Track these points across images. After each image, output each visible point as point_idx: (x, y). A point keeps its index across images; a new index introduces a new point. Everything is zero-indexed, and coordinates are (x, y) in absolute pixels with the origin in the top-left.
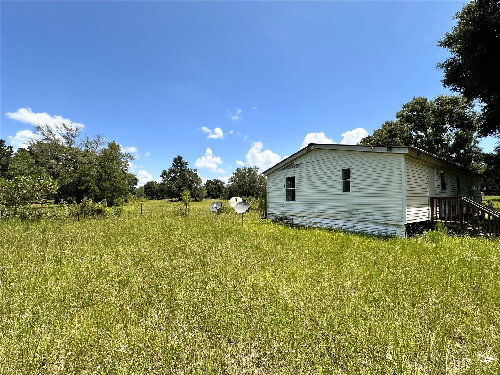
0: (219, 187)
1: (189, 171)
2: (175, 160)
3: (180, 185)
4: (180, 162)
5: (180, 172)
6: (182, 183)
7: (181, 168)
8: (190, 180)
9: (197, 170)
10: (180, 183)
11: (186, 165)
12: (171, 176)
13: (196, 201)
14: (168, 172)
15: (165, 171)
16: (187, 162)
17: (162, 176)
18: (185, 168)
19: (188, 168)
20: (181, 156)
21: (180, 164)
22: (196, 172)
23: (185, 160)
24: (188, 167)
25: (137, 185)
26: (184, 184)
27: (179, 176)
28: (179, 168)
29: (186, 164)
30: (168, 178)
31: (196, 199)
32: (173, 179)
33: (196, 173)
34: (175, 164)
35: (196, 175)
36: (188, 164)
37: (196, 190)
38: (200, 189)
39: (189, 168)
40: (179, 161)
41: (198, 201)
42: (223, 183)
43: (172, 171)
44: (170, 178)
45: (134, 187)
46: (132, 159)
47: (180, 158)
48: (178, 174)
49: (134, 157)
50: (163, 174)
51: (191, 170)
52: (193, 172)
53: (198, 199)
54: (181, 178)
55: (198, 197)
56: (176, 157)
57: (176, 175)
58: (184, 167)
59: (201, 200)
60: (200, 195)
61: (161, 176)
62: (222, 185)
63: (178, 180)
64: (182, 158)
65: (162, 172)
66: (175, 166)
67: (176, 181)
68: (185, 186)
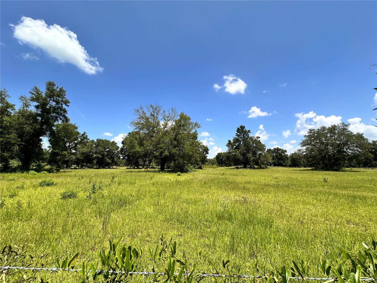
0: (280, 155)
1: (251, 139)
2: (238, 130)
3: (244, 153)
4: (243, 131)
5: (243, 140)
6: (246, 150)
7: (244, 137)
8: (253, 147)
9: (259, 138)
10: (244, 150)
11: (249, 134)
12: (235, 145)
13: (261, 168)
14: (232, 141)
15: (229, 141)
16: (250, 131)
17: (228, 145)
18: (248, 136)
19: (250, 136)
21: (243, 133)
22: (259, 139)
23: (247, 129)
24: (250, 135)
25: (208, 154)
26: (248, 151)
27: (242, 144)
28: (242, 136)
29: (248, 132)
30: (232, 147)
31: (261, 166)
32: (237, 148)
33: (259, 141)
35: (259, 142)
36: (250, 132)
37: (261, 157)
38: (265, 156)
39: (252, 136)
40: (241, 130)
41: (263, 168)
42: (284, 151)
43: (236, 141)
44: (235, 147)
45: (207, 155)
46: (199, 127)
47: (242, 127)
48: (242, 143)
49: (201, 125)
50: (228, 144)
51: (254, 138)
52: (256, 140)
53: (262, 166)
54: (245, 145)
55: (263, 164)
56: (239, 127)
57: (240, 144)
58: (246, 136)
59: (266, 167)
60: (265, 162)
61: (226, 146)
63: (242, 147)
64: (244, 127)
65: (228, 142)
66: (238, 135)
67: (240, 149)
68: (249, 153)
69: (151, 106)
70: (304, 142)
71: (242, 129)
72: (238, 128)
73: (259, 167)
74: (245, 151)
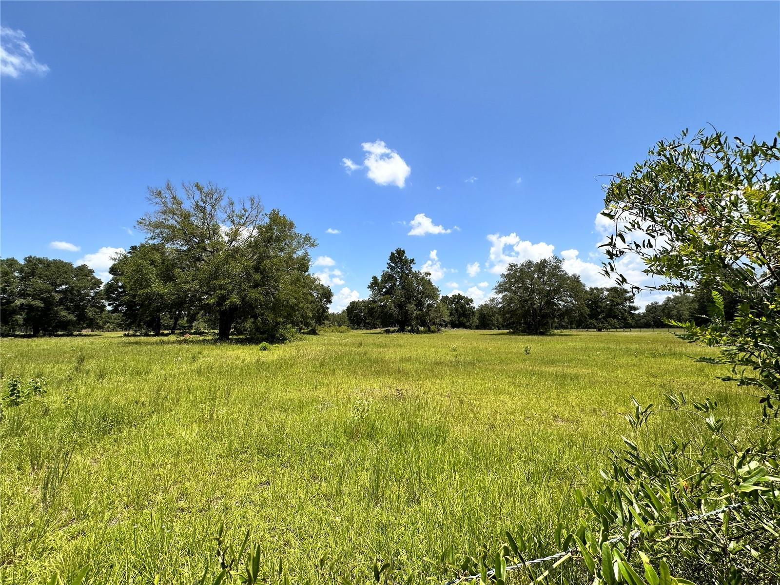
0: (463, 307)
1: (416, 275)
2: (392, 258)
3: (401, 302)
4: (401, 260)
5: (400, 278)
6: (405, 297)
7: (402, 272)
8: (418, 293)
9: (430, 274)
10: (402, 297)
11: (411, 266)
12: (385, 287)
13: (429, 331)
14: (380, 279)
15: (375, 278)
16: (413, 260)
17: (371, 287)
18: (410, 271)
19: (414, 271)
20: (402, 250)
21: (400, 264)
22: (428, 277)
23: (408, 256)
24: (414, 268)
25: (331, 302)
26: (409, 299)
27: (399, 286)
28: (399, 270)
29: (411, 263)
30: (380, 290)
31: (429, 328)
32: (389, 292)
33: (429, 280)
34: (392, 264)
35: (429, 283)
36: (414, 264)
37: (430, 310)
38: (438, 310)
39: (417, 271)
40: (398, 258)
41: (433, 332)
42: (469, 300)
43: (388, 278)
44: (384, 290)
45: (328, 306)
46: (312, 245)
47: (400, 253)
48: (398, 283)
49: (317, 242)
50: (372, 284)
51: (421, 274)
52: (423, 278)
53: (432, 328)
54: (403, 288)
55: (434, 323)
56: (395, 252)
57: (395, 284)
58: (407, 269)
59: (439, 330)
60: (438, 321)
61: (368, 288)
62: (468, 304)
63: (399, 292)
64: (404, 252)
65: (371, 280)
66: (392, 268)
67: (394, 295)
68: (410, 303)
69: (197, 185)
70: (500, 285)
71: (399, 255)
72: (393, 254)
73: (427, 329)
74: (403, 300)
